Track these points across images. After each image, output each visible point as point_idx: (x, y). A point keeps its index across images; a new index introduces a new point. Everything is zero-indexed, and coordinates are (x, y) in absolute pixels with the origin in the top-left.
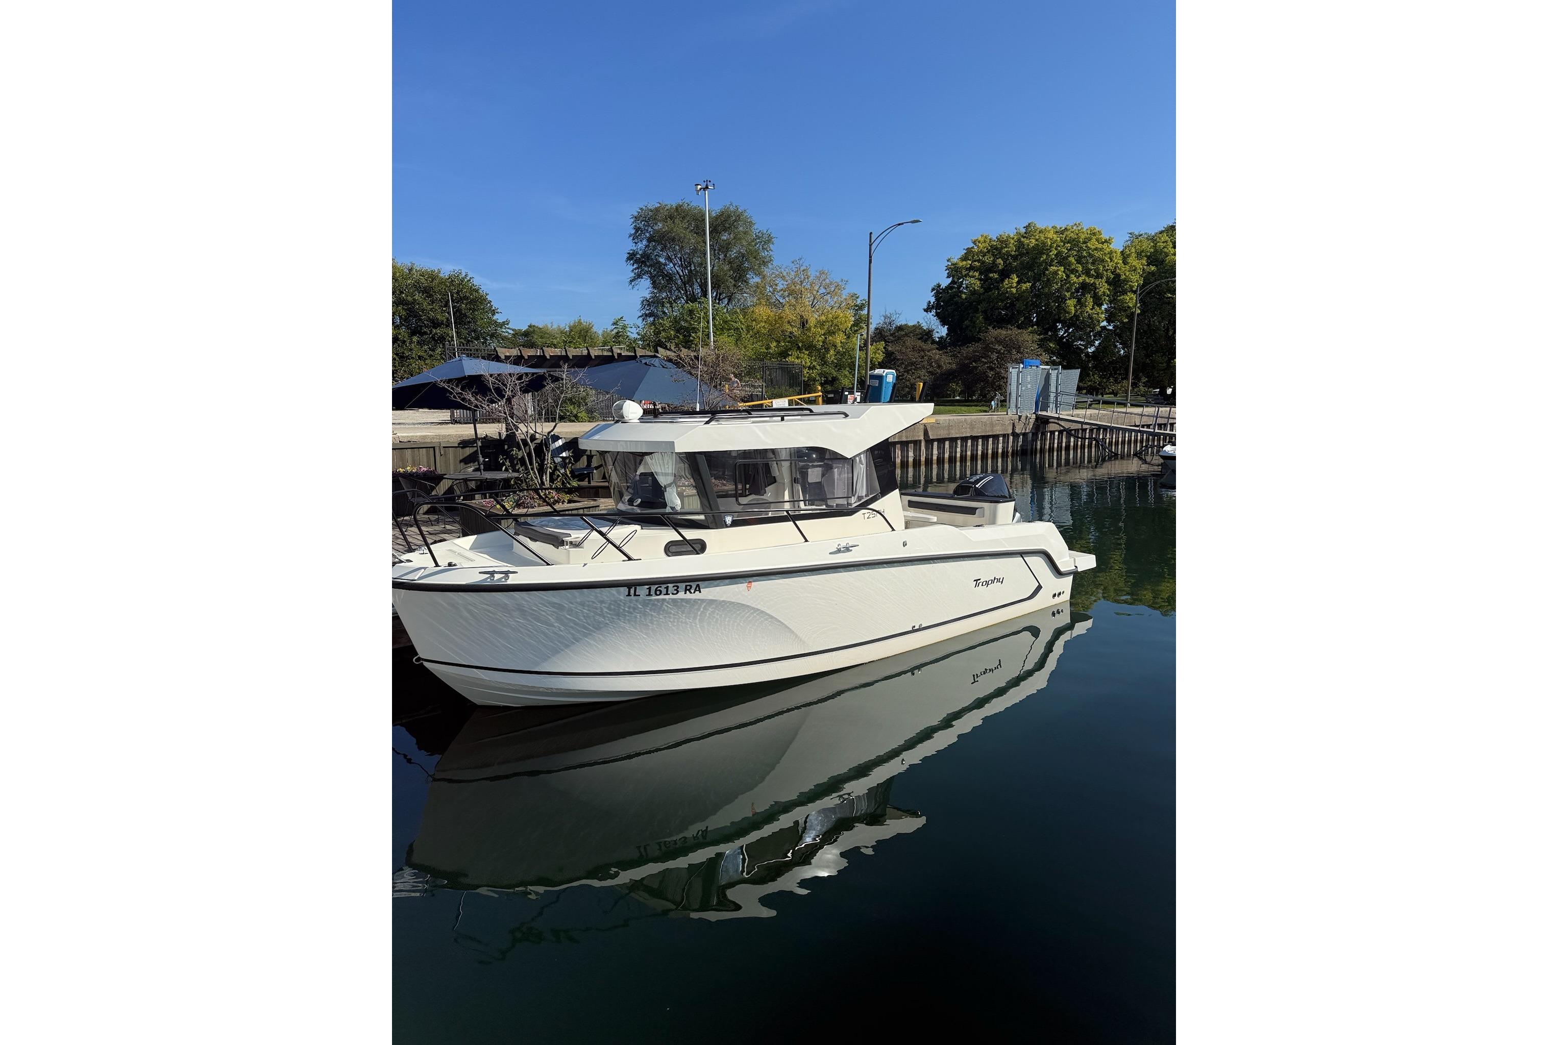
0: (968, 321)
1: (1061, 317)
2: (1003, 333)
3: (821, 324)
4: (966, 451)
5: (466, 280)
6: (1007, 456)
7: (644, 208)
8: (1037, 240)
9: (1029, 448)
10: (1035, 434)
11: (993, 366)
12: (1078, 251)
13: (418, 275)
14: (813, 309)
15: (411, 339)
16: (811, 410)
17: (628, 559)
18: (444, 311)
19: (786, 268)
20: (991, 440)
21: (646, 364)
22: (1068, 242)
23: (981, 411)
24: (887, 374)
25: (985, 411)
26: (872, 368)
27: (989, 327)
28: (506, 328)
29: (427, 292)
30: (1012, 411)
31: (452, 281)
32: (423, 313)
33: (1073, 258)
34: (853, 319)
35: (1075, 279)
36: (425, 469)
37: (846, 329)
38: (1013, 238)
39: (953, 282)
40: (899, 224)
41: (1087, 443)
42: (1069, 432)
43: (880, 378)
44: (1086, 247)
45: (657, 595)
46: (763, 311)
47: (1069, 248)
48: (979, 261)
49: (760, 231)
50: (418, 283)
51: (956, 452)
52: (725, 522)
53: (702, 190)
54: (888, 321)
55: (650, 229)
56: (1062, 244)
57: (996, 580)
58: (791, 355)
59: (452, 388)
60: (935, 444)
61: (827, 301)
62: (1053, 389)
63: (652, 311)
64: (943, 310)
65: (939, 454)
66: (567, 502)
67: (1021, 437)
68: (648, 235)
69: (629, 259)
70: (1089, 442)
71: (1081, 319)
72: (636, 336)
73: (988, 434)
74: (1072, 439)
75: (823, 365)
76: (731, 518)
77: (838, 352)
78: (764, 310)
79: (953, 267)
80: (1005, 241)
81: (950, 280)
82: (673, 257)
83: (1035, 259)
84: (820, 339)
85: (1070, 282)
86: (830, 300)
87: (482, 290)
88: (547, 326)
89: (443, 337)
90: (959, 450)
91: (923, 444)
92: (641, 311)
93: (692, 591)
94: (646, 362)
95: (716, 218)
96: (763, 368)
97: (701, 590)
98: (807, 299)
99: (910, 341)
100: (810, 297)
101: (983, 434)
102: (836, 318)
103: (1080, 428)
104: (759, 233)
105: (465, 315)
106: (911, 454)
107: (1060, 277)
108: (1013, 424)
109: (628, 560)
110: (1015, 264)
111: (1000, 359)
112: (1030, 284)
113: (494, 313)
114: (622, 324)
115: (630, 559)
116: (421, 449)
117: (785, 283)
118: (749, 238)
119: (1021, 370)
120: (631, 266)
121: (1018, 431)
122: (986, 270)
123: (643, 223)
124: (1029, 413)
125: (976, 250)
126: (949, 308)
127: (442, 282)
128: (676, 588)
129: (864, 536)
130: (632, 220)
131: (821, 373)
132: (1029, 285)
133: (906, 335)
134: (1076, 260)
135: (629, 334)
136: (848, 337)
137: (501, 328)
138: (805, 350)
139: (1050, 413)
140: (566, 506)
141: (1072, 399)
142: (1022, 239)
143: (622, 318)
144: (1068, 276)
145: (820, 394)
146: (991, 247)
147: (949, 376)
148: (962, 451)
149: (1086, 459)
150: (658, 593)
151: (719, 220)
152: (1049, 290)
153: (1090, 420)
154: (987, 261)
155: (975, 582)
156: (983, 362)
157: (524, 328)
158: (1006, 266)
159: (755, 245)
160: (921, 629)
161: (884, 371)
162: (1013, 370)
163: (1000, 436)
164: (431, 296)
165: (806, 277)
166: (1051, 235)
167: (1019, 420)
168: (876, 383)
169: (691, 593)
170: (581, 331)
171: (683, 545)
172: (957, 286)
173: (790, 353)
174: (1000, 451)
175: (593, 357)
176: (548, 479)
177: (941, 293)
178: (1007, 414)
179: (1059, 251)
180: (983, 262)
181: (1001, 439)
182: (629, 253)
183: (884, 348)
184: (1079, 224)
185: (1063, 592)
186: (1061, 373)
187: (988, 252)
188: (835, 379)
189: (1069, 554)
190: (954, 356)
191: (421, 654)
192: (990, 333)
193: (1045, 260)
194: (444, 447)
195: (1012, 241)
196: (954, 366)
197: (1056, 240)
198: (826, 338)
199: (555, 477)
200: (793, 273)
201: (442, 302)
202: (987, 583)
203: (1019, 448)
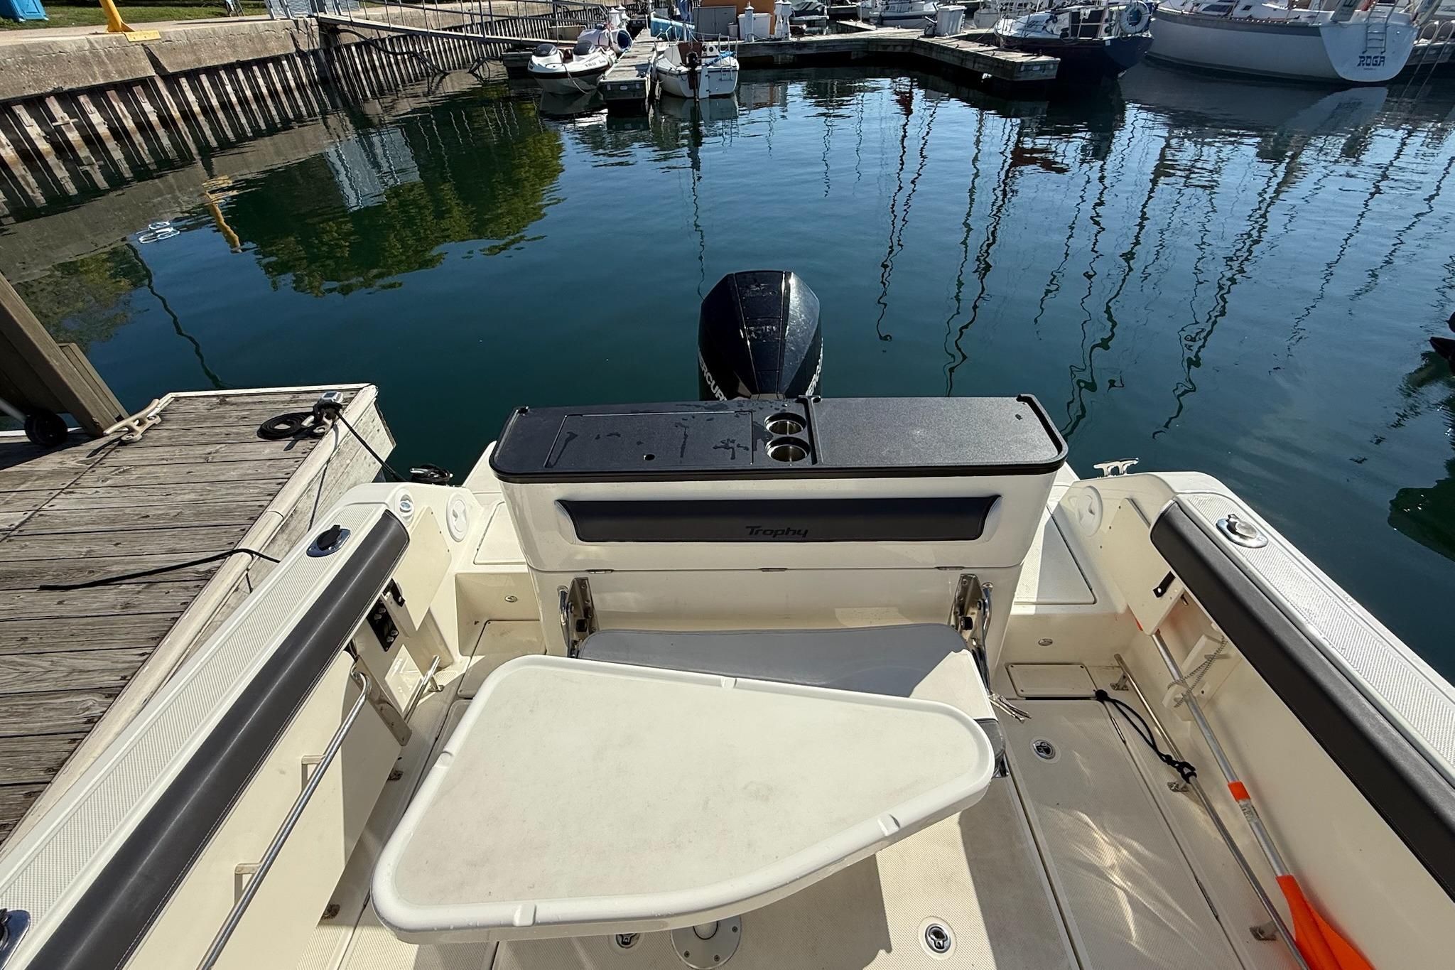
4: (243, 91)
6: (305, 90)
10: (327, 52)
20: (272, 68)
25: (223, 15)
30: (279, 13)
42: (373, 45)
60: (184, 83)
65: (199, 98)
67: (311, 57)
73: (261, 57)
74: (382, 55)
90: (229, 89)
91: (160, 84)
101: (255, 57)
106: (147, 107)
108: (292, 35)
121: (302, 47)
124: (306, 15)
139: (334, 14)
148: (235, 91)
163: (281, 58)
167: (297, 28)
174: (291, 82)
178: (275, 19)
181: (285, 63)
203: (316, 77)
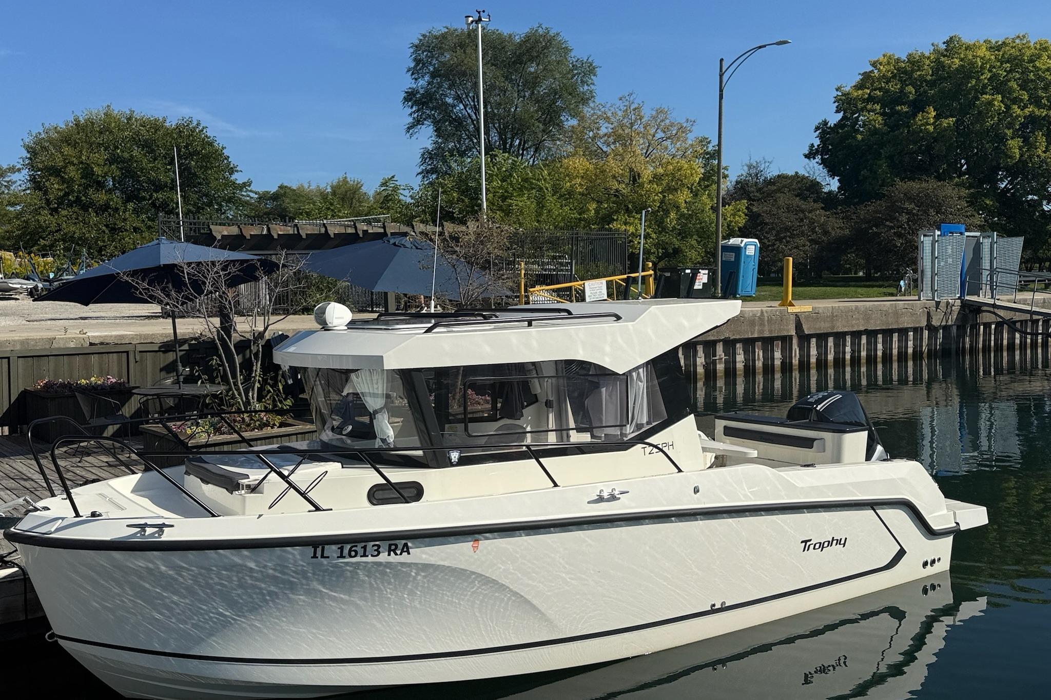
0: (865, 171)
1: (1000, 163)
2: (914, 186)
3: (657, 178)
4: (859, 352)
5: (197, 130)
6: (921, 358)
7: (428, 34)
8: (962, 60)
9: (954, 347)
10: (961, 327)
11: (903, 232)
12: (1023, 73)
13: (138, 125)
14: (648, 159)
15: (126, 207)
16: (569, 312)
17: (314, 509)
18: (169, 170)
19: (612, 106)
20: (895, 337)
21: (394, 244)
22: (1008, 62)
23: (886, 295)
24: (746, 245)
25: (892, 295)
26: (727, 237)
27: (895, 179)
28: (247, 190)
29: (148, 146)
30: (926, 295)
31: (180, 132)
32: (142, 173)
33: (1015, 83)
34: (703, 171)
35: (1019, 111)
36: (114, 380)
37: (693, 185)
38: (929, 58)
39: (844, 118)
40: (760, 47)
41: (1040, 341)
42: (1012, 324)
43: (737, 250)
44: (1033, 66)
45: (351, 556)
46: (580, 164)
47: (1008, 69)
48: (880, 89)
49: (578, 59)
50: (137, 135)
51: (844, 353)
52: (450, 459)
53: (474, 23)
54: (753, 171)
55: (434, 61)
56: (999, 64)
57: (835, 542)
58: (617, 220)
59: (137, 283)
60: (813, 341)
61: (666, 148)
62: (986, 264)
63: (434, 165)
64: (831, 156)
65: (819, 354)
66: (278, 425)
67: (941, 331)
68: (431, 69)
69: (406, 99)
70: (1042, 339)
71: (1030, 165)
72: (409, 200)
73: (890, 327)
74: (1017, 335)
75: (660, 233)
76: (458, 454)
77: (683, 215)
78: (581, 162)
79: (844, 98)
80: (918, 62)
81: (841, 115)
82: (464, 96)
83: (959, 85)
84: (656, 197)
85: (1011, 115)
86: (670, 147)
87: (217, 143)
88: (303, 186)
89: (166, 203)
90: (848, 349)
91: (795, 341)
92: (420, 166)
93: (398, 552)
94: (395, 243)
95: (521, 45)
96: (575, 240)
97: (410, 550)
98: (639, 145)
99: (783, 199)
100: (644, 143)
101: (884, 328)
102: (679, 170)
103: (1029, 318)
104: (577, 61)
105: (195, 174)
106: (778, 355)
107: (997, 108)
108: (929, 313)
109: (315, 511)
110: (933, 92)
111: (912, 222)
112: (954, 119)
113: (232, 171)
114: (393, 185)
115: (318, 509)
116: (111, 355)
117: (610, 125)
118: (564, 69)
119: (936, 239)
120: (409, 109)
121: (935, 322)
122: (889, 101)
123: (425, 54)
124: (952, 298)
125: (877, 75)
126: (840, 153)
127: (168, 133)
128: (376, 548)
129: (644, 479)
130: (412, 50)
131: (658, 244)
132: (952, 121)
133: (779, 190)
134: (1018, 85)
135: (401, 197)
136: (696, 195)
137: (241, 190)
138: (636, 213)
139: (983, 298)
140: (276, 431)
141: (1015, 278)
142: (942, 59)
143: (393, 177)
144: (1008, 108)
145: (651, 272)
146: (898, 70)
147: (839, 246)
148: (853, 351)
149: (1040, 360)
150: (353, 554)
151: (524, 48)
152: (981, 126)
153: (1043, 307)
154: (893, 89)
155: (804, 544)
156: (888, 226)
157: (273, 189)
158: (920, 95)
159: (572, 78)
160: (724, 609)
161: (742, 241)
162: (926, 238)
163: (909, 329)
164: (153, 151)
165: (638, 117)
166: (983, 52)
167: (937, 308)
168: (732, 257)
169: (396, 554)
170: (346, 192)
171: (386, 490)
172: (851, 123)
173: (615, 218)
174: (910, 350)
175: (332, 236)
176: (255, 396)
177: (828, 133)
178: (919, 300)
179: (995, 74)
180: (887, 91)
181: (911, 334)
182: (406, 92)
183: (747, 208)
184: (1024, 36)
185: (939, 559)
186: (996, 242)
187: (894, 76)
188: (677, 251)
189: (946, 505)
190: (847, 218)
191: (57, 628)
192: (897, 187)
193: (974, 86)
194: (140, 352)
195: (927, 62)
196: (847, 232)
197: (990, 59)
198: (664, 196)
199: (265, 393)
200: (620, 113)
201: (166, 158)
202: (822, 546)
203: (938, 347)
